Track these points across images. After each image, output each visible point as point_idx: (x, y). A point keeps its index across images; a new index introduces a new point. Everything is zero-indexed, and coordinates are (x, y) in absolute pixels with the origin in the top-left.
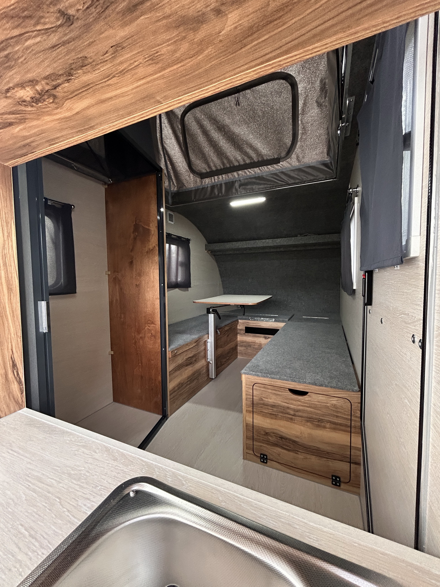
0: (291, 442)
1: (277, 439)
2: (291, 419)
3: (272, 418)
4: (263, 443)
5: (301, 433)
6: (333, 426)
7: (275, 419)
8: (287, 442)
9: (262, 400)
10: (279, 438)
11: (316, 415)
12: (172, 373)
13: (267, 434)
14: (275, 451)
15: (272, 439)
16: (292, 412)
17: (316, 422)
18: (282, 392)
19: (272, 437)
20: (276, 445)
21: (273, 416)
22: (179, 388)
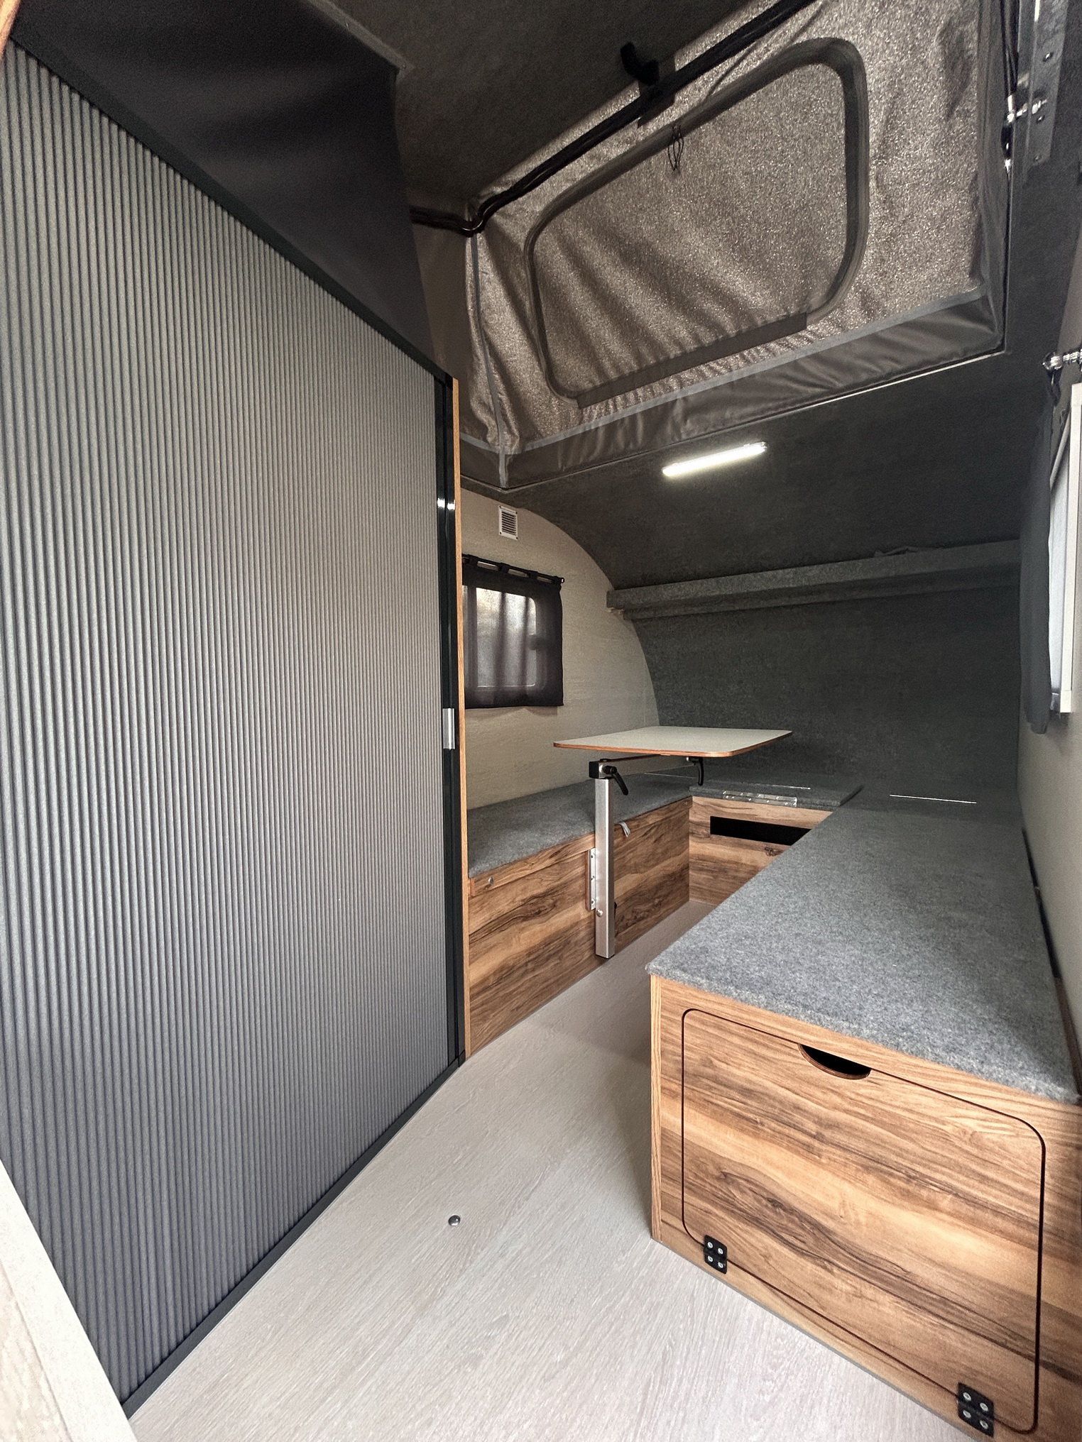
0: (808, 1227)
1: (759, 1201)
2: (809, 1148)
3: (742, 1130)
4: (713, 1203)
5: (843, 1204)
6: (965, 1209)
7: (756, 1136)
8: (793, 1221)
9: (711, 1065)
10: (764, 1202)
11: (898, 1155)
12: (478, 936)
13: (725, 1177)
14: (752, 1240)
15: (746, 1200)
16: (812, 1127)
17: (900, 1178)
18: (777, 1050)
19: (742, 1192)
20: (756, 1221)
21: (745, 1125)
22: (498, 982)
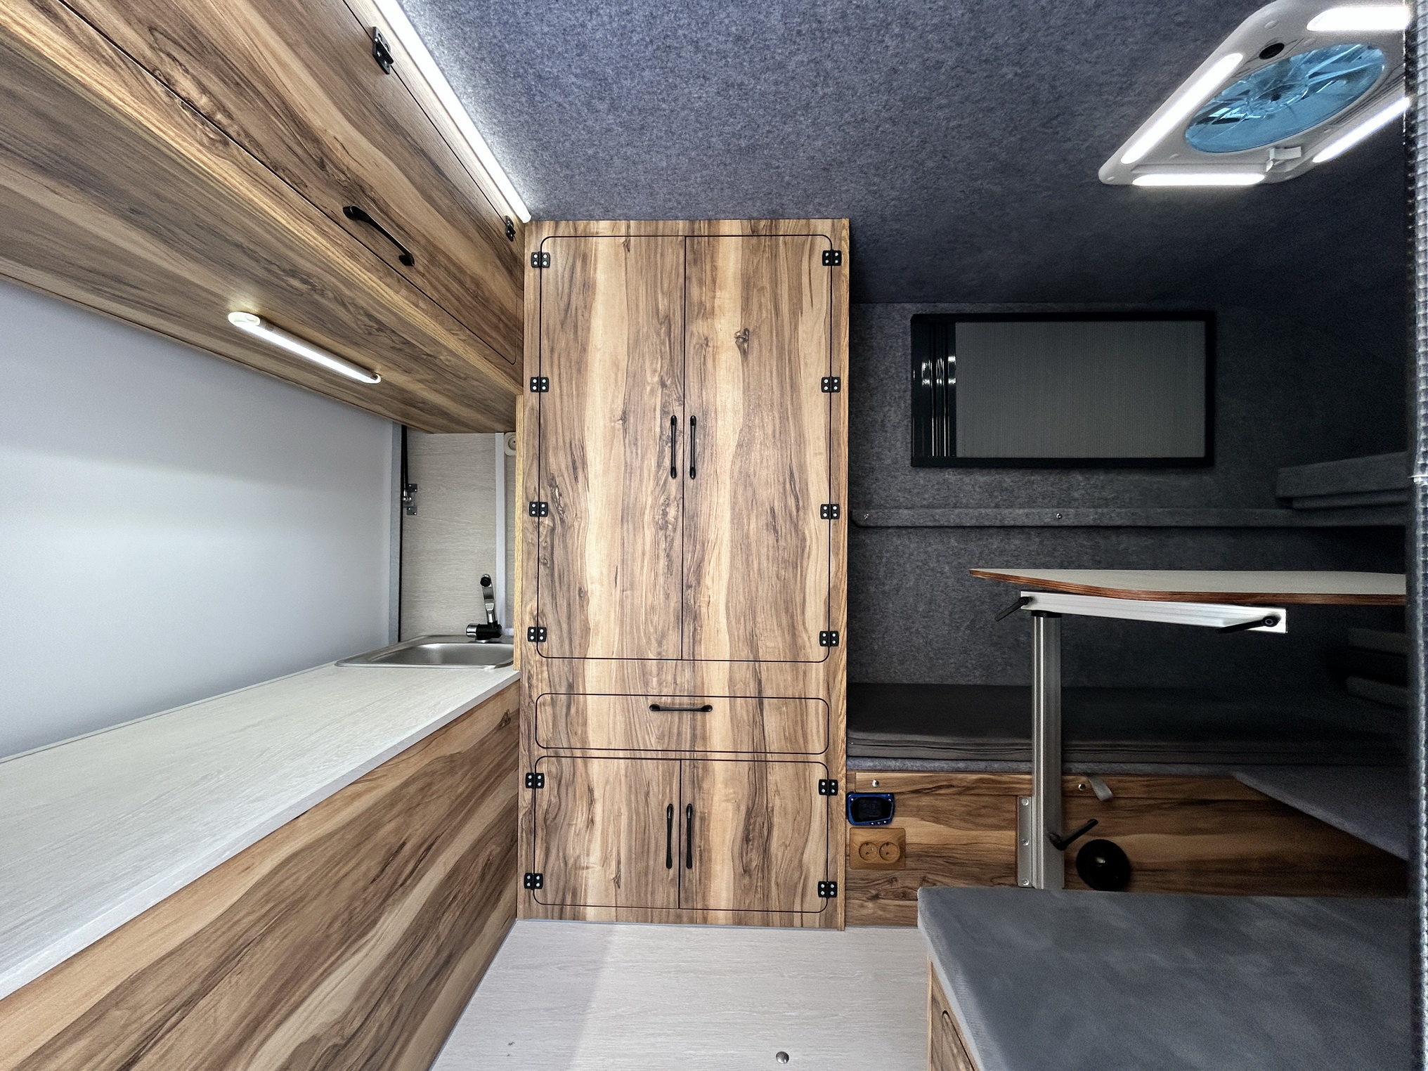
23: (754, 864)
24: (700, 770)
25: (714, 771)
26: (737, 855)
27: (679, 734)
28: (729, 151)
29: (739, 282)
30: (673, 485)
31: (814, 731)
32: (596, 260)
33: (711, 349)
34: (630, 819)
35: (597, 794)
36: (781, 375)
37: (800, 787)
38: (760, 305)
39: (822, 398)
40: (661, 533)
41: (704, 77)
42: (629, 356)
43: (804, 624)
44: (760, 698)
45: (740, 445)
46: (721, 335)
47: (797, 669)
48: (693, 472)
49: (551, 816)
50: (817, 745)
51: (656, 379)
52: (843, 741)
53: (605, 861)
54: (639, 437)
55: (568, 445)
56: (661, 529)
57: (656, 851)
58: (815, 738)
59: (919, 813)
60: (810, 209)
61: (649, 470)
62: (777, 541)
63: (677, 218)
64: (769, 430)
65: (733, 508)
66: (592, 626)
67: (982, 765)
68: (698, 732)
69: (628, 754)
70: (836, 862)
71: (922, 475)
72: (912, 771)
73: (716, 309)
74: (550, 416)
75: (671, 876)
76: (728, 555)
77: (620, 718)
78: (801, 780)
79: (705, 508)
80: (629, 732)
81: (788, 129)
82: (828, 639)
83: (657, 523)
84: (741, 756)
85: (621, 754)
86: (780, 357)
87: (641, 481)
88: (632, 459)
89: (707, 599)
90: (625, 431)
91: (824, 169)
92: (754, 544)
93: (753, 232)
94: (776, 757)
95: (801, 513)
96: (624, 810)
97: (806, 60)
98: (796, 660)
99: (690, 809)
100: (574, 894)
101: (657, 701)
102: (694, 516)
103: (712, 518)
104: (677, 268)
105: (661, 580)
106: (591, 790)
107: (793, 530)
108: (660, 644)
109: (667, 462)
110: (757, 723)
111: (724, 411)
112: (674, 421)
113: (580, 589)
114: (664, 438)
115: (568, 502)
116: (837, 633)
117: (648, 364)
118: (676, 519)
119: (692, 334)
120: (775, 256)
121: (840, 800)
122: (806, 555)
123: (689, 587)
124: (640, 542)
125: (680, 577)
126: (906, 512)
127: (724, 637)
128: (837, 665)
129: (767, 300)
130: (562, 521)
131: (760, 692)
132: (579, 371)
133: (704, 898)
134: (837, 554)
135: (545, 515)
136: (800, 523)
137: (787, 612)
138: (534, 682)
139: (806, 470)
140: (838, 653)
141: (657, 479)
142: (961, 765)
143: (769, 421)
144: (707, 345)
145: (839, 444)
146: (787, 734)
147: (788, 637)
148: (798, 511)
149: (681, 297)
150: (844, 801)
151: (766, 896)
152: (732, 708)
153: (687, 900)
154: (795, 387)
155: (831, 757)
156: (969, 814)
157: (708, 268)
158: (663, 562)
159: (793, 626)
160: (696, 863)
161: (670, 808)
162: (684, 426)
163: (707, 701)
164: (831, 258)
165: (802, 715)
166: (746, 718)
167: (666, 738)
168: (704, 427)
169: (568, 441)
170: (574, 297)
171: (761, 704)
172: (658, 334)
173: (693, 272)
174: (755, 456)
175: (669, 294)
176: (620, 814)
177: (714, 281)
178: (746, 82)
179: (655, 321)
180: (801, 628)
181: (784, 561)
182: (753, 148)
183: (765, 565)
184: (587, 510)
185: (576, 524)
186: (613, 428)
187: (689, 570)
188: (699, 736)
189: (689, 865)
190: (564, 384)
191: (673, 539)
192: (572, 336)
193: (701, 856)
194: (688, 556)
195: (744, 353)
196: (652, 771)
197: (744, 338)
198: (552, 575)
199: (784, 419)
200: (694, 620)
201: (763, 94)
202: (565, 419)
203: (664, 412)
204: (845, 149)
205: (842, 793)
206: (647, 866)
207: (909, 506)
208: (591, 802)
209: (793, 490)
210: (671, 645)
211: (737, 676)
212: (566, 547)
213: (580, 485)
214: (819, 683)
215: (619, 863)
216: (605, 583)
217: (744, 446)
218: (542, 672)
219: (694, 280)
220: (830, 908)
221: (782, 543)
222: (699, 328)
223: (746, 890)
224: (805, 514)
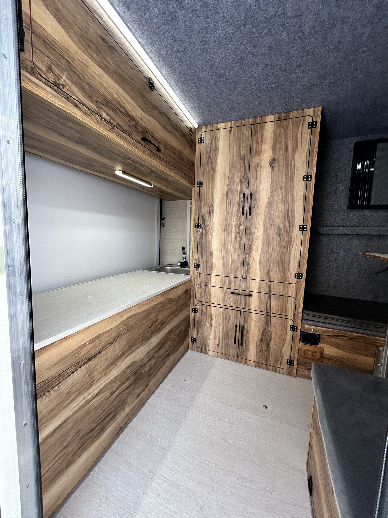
23: (264, 349)
24: (247, 315)
25: (252, 316)
26: (258, 344)
27: (240, 303)
28: (268, 90)
29: (272, 140)
30: (243, 218)
31: (290, 308)
32: (219, 138)
33: (259, 167)
34: (223, 327)
35: (213, 317)
36: (286, 175)
37: (283, 326)
38: (280, 148)
39: (303, 184)
40: (238, 235)
41: (257, 65)
42: (229, 172)
43: (289, 269)
44: (270, 294)
45: (268, 203)
46: (263, 162)
47: (285, 286)
48: (250, 213)
49: (199, 322)
50: (290, 313)
51: (239, 180)
52: (301, 313)
53: (215, 338)
54: (232, 201)
55: (208, 204)
56: (238, 233)
57: (231, 338)
58: (290, 310)
59: (330, 344)
60: (304, 105)
61: (235, 213)
62: (281, 239)
63: (249, 118)
64: (281, 197)
65: (264, 226)
66: (213, 265)
67: (362, 331)
68: (247, 303)
69: (223, 307)
70: (294, 354)
71: (352, 212)
72: (329, 328)
73: (263, 152)
74: (203, 195)
75: (235, 347)
76: (261, 243)
77: (221, 295)
78: (283, 325)
79: (254, 226)
80: (224, 300)
81: (292, 76)
82: (298, 276)
83: (237, 231)
84: (261, 313)
85: (221, 306)
86: (287, 168)
87: (232, 216)
88: (229, 209)
89: (253, 258)
90: (227, 199)
91: (309, 89)
92: (271, 240)
93: (279, 119)
94: (274, 315)
95: (291, 229)
96: (221, 324)
97: (298, 48)
98: (285, 282)
99: (243, 327)
100: (205, 346)
101: (234, 291)
102: (250, 229)
103: (256, 230)
104: (248, 138)
105: (237, 250)
106: (211, 316)
107: (287, 235)
108: (235, 272)
109: (241, 210)
110: (268, 302)
111: (263, 190)
112: (244, 195)
113: (210, 252)
114: (241, 201)
115: (207, 223)
116: (302, 274)
117: (236, 175)
118: (243, 230)
119: (253, 162)
120: (287, 127)
121: (298, 334)
122: (292, 245)
123: (247, 254)
124: (230, 237)
125: (243, 250)
126: (342, 228)
127: (258, 272)
128: (301, 286)
129: (283, 146)
130: (205, 230)
131: (270, 292)
132: (212, 178)
133: (246, 356)
134: (305, 245)
135: (200, 228)
136: (290, 232)
137: (282, 264)
138: (195, 281)
139: (294, 212)
140: (302, 281)
141: (237, 216)
142: (351, 329)
143: (281, 193)
144: (258, 166)
145: (309, 202)
146: (279, 308)
147: (282, 274)
148: (290, 227)
149: (249, 148)
150: (299, 334)
151: (268, 360)
152: (259, 296)
153: (240, 355)
154: (292, 180)
155: (296, 318)
156: (353, 348)
157: (260, 136)
158: (238, 245)
159: (284, 270)
160: (244, 344)
161: (236, 326)
162: (248, 196)
163: (251, 293)
164: (312, 125)
165: (285, 302)
166: (264, 300)
167: (236, 303)
168: (255, 197)
169: (208, 203)
170: (211, 153)
171: (270, 297)
172: (240, 163)
173: (254, 138)
174: (274, 207)
175: (244, 148)
176: (220, 325)
177: (262, 141)
178: (274, 63)
179: (239, 158)
180: (287, 271)
181: (283, 246)
182: (277, 87)
183: (275, 247)
184: (213, 226)
185: (210, 231)
186: (223, 198)
187: (247, 248)
188: (247, 304)
189: (242, 345)
190: (207, 184)
191: (241, 237)
192: (210, 166)
193: (246, 343)
194: (247, 243)
195: (272, 168)
196: (231, 313)
197: (272, 162)
198: (202, 247)
199: (287, 192)
200: (248, 265)
201: (280, 65)
202: (207, 196)
203: (241, 192)
204: (318, 79)
205: (299, 331)
206: (228, 342)
207: (344, 226)
208: (211, 320)
209: (288, 220)
210: (239, 273)
211: (262, 286)
212: (206, 239)
213: (211, 218)
214: (293, 291)
215: (219, 339)
216: (218, 251)
217: (270, 204)
218: (198, 278)
219: (254, 141)
220: (291, 369)
221: (282, 239)
222: (255, 159)
223: (261, 357)
224: (292, 229)
